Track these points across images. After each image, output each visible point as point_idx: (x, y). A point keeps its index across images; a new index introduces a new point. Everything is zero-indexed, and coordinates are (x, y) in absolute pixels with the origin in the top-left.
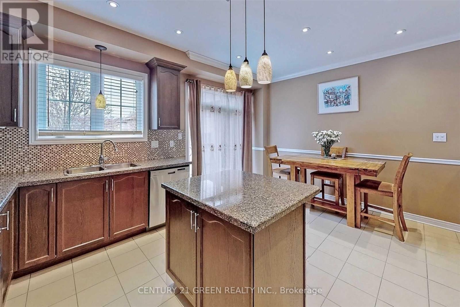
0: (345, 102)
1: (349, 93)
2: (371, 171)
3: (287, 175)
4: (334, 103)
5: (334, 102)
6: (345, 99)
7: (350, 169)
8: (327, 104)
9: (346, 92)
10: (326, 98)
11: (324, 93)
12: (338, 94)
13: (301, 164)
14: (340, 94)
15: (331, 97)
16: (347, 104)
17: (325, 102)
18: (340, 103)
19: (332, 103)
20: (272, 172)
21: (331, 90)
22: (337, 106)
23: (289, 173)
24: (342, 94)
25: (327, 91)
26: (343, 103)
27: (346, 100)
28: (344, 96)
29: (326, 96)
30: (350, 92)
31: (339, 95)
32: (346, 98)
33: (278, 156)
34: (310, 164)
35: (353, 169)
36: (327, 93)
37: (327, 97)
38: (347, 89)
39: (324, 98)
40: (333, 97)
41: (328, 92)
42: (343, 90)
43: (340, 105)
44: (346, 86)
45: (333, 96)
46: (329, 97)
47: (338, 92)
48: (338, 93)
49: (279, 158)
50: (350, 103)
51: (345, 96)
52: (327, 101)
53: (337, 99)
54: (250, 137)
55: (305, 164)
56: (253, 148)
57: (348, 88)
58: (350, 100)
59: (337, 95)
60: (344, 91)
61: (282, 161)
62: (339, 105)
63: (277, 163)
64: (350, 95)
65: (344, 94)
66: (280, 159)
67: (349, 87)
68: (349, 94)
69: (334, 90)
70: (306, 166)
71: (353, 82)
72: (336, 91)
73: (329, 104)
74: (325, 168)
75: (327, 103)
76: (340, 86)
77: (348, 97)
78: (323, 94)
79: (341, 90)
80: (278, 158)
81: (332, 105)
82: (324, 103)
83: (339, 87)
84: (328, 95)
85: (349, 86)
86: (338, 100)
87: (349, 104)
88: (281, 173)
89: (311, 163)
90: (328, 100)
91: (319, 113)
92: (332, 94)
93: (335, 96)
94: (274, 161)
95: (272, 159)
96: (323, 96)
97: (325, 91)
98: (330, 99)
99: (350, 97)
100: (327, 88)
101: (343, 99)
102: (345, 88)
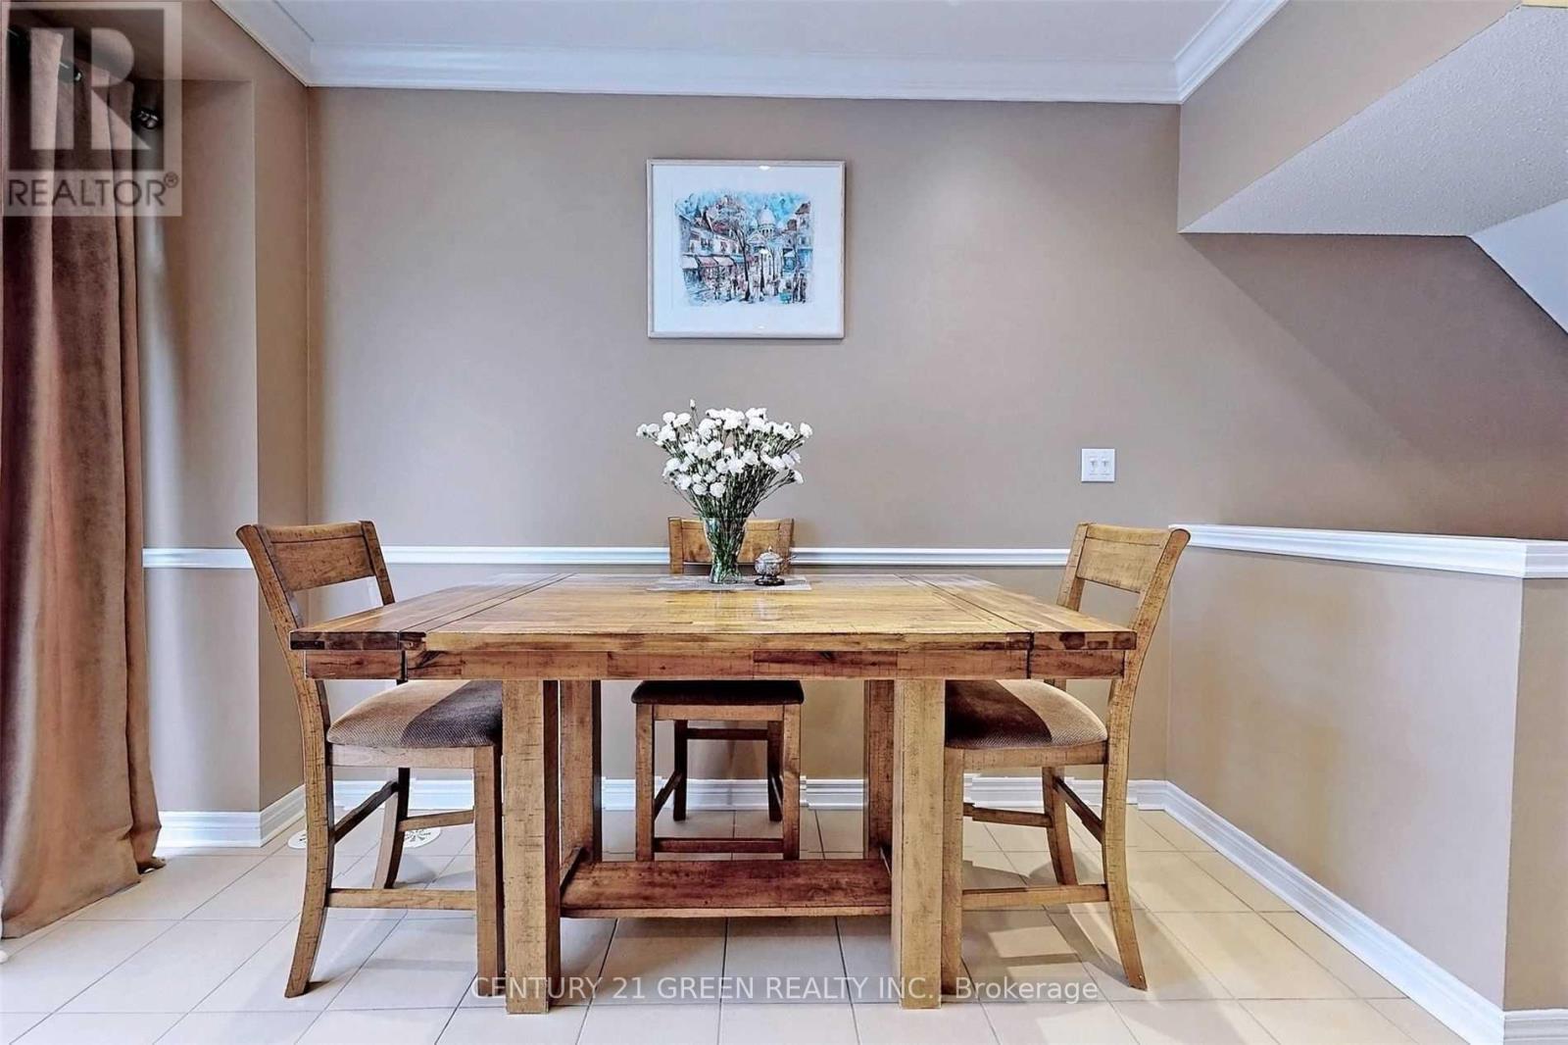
0: (782, 286)
1: (803, 242)
2: (1102, 644)
3: (470, 751)
4: (735, 282)
5: (732, 278)
6: (785, 267)
7: (984, 646)
8: (696, 287)
9: (792, 233)
10: (692, 248)
11: (683, 218)
12: (753, 235)
13: (610, 655)
14: (760, 235)
15: (717, 248)
16: (795, 296)
17: (686, 270)
18: (762, 286)
19: (726, 284)
20: (329, 746)
21: (720, 207)
22: (746, 299)
23: (493, 733)
24: (773, 241)
25: (698, 213)
26: (777, 289)
27: (789, 276)
28: (779, 255)
29: (695, 236)
30: (805, 233)
31: (758, 243)
32: (790, 262)
33: (388, 599)
34: (693, 648)
35: (998, 646)
36: (696, 220)
37: (697, 244)
38: (794, 217)
39: (682, 249)
40: (728, 251)
41: (705, 218)
42: (777, 218)
43: (761, 299)
44: (792, 201)
45: (728, 242)
46: (710, 246)
47: (754, 223)
48: (751, 230)
49: (392, 621)
50: (807, 292)
51: (786, 251)
52: (696, 266)
53: (746, 265)
54: (105, 461)
55: (650, 647)
56: (159, 557)
57: (798, 213)
58: (808, 277)
59: (750, 239)
60: (782, 226)
61: (431, 645)
62: (757, 298)
63: (374, 669)
64: (807, 251)
65: (781, 243)
66: (403, 635)
67: (805, 206)
68: (804, 248)
69: (734, 214)
70: (657, 664)
71: (822, 185)
72: (747, 220)
73: (710, 284)
74: (806, 663)
75: (700, 278)
76: (766, 196)
77: (797, 256)
78: (677, 222)
79: (767, 218)
80: (382, 627)
81: (724, 293)
82: (682, 273)
83: (756, 199)
84: (703, 234)
85: (803, 205)
86: (753, 269)
87: (802, 297)
88: (413, 745)
89: (703, 639)
90: (701, 259)
91: (653, 331)
92: (724, 233)
93: (737, 245)
94: (354, 660)
95: (327, 643)
96: (677, 234)
97: (690, 209)
98: (712, 255)
99: (807, 258)
100: (698, 194)
101: (778, 268)
102: (786, 213)
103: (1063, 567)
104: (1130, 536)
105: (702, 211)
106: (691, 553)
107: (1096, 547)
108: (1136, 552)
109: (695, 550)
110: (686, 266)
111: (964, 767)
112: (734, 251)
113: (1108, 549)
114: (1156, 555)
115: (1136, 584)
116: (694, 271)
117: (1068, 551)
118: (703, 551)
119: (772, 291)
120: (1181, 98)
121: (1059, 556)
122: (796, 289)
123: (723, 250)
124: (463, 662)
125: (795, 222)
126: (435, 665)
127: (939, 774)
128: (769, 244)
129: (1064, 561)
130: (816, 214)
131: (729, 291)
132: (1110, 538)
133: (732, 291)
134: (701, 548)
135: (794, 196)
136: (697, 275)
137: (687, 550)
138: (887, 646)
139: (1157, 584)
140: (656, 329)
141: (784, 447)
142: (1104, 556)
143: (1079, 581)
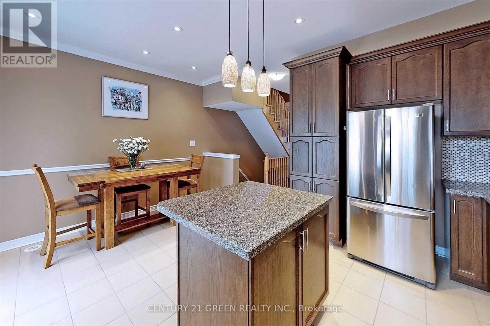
0: (135, 108)
5: (124, 105)
6: (136, 104)
8: (115, 106)
9: (138, 97)
10: (114, 97)
11: (111, 90)
14: (130, 97)
15: (120, 98)
16: (138, 110)
17: (112, 102)
18: (131, 107)
19: (122, 106)
21: (121, 90)
22: (127, 110)
24: (133, 98)
25: (115, 90)
26: (134, 108)
27: (137, 106)
28: (134, 101)
29: (114, 95)
30: (140, 98)
31: (130, 98)
36: (114, 92)
37: (115, 97)
38: (138, 94)
39: (111, 97)
40: (123, 99)
41: (117, 91)
42: (134, 94)
43: (130, 110)
45: (123, 97)
46: (118, 98)
47: (129, 94)
48: (128, 96)
50: (141, 109)
51: (136, 101)
53: (127, 102)
58: (141, 106)
59: (128, 97)
60: (135, 96)
62: (129, 110)
64: (141, 101)
65: (135, 99)
67: (140, 93)
69: (124, 92)
71: (144, 89)
72: (127, 93)
73: (118, 106)
75: (116, 104)
76: (131, 89)
77: (138, 103)
79: (132, 93)
82: (111, 103)
83: (129, 89)
84: (116, 95)
86: (129, 104)
87: (140, 111)
90: (116, 100)
91: (103, 114)
92: (122, 95)
93: (125, 98)
94: (90, 187)
95: (86, 185)
96: (110, 94)
97: (113, 89)
98: (119, 100)
99: (140, 103)
100: (115, 86)
101: (134, 104)
102: (136, 93)
103: (189, 161)
104: (199, 156)
105: (116, 90)
106: (116, 164)
107: (194, 158)
108: (200, 158)
109: (116, 163)
110: (112, 101)
111: (180, 191)
112: (124, 99)
113: (196, 158)
114: (202, 159)
115: (200, 163)
116: (114, 102)
117: (190, 158)
118: (118, 164)
119: (133, 109)
120: (203, 86)
121: (189, 159)
122: (138, 109)
123: (121, 99)
124: (111, 185)
125: (138, 95)
126: (106, 186)
127: (177, 192)
128: (132, 99)
129: (190, 160)
130: (142, 94)
131: (123, 108)
132: (196, 156)
133: (124, 108)
134: (118, 163)
135: (137, 90)
136: (115, 103)
137: (115, 164)
138: (174, 174)
139: (202, 163)
140: (104, 114)
141: (145, 144)
142: (195, 159)
143: (192, 163)
